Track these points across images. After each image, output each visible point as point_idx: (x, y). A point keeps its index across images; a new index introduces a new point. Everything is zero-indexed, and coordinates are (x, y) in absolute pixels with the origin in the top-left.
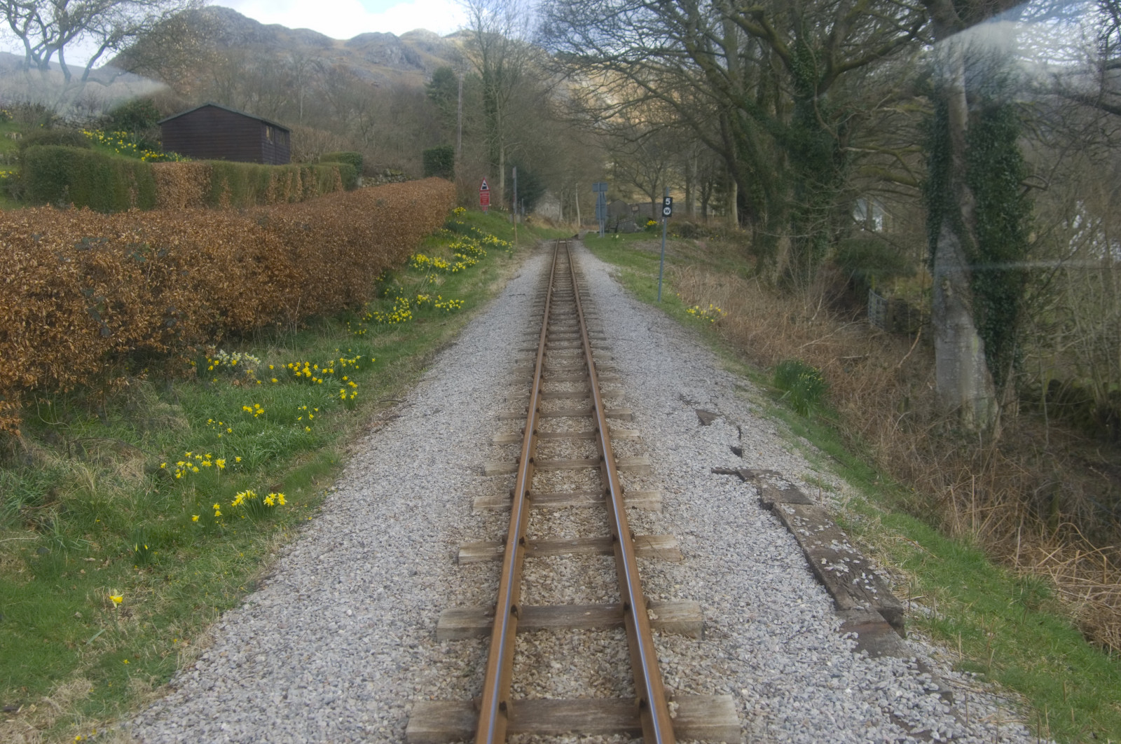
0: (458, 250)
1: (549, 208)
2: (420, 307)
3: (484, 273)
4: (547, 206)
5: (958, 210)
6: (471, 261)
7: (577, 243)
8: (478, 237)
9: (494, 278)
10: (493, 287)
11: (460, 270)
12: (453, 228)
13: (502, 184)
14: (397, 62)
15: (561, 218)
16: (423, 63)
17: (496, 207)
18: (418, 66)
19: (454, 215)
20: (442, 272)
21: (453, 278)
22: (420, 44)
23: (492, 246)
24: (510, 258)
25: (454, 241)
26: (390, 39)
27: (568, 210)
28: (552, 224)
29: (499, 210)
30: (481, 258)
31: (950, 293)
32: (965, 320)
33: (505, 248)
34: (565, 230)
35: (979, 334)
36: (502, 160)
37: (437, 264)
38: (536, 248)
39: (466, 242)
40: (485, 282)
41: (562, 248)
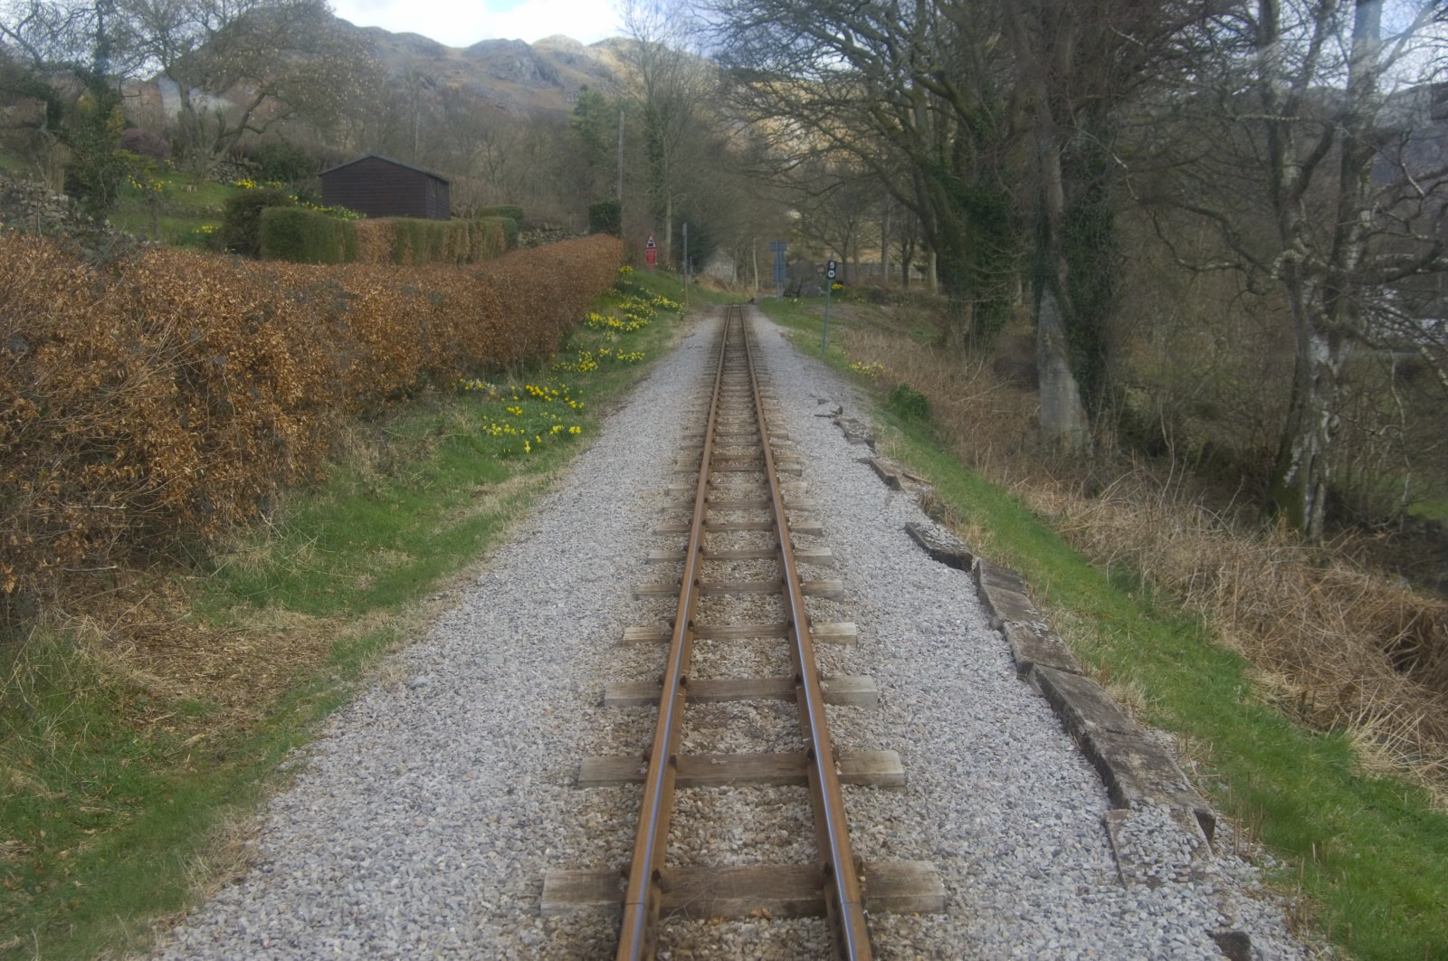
0: (628, 311)
1: (721, 267)
2: (602, 360)
3: (658, 332)
4: (718, 264)
5: (1056, 276)
6: (643, 321)
7: (752, 307)
8: (648, 298)
9: (669, 337)
10: (670, 344)
11: (634, 329)
12: (622, 289)
13: (669, 240)
14: (528, 77)
15: (735, 280)
16: (561, 80)
17: (662, 267)
18: (555, 83)
19: (621, 274)
20: (617, 330)
21: (628, 337)
22: (558, 55)
23: (662, 307)
24: (682, 319)
25: (623, 301)
26: (520, 48)
27: (744, 270)
28: (724, 287)
29: (666, 269)
30: (653, 318)
31: (1049, 343)
32: (1062, 365)
33: (675, 310)
34: (739, 295)
35: (1074, 377)
36: (669, 212)
37: (611, 322)
38: (708, 311)
39: (636, 302)
40: (660, 340)
41: (736, 312)
